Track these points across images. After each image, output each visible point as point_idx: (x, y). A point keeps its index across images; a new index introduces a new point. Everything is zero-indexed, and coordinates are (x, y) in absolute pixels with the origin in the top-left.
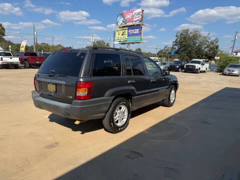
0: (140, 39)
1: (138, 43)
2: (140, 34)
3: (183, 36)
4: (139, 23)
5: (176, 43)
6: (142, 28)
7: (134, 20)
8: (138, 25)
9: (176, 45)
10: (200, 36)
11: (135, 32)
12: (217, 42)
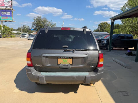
0: (11, 19)
1: (10, 21)
2: (11, 16)
3: (38, 20)
4: (10, 8)
5: (34, 24)
6: (12, 12)
7: (5, 6)
8: (8, 9)
9: (34, 25)
10: (47, 21)
11: (7, 14)
12: (55, 25)
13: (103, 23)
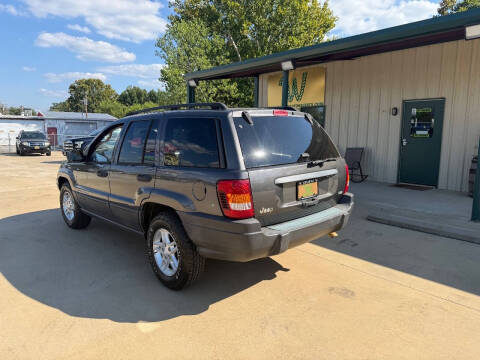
13: (88, 82)
